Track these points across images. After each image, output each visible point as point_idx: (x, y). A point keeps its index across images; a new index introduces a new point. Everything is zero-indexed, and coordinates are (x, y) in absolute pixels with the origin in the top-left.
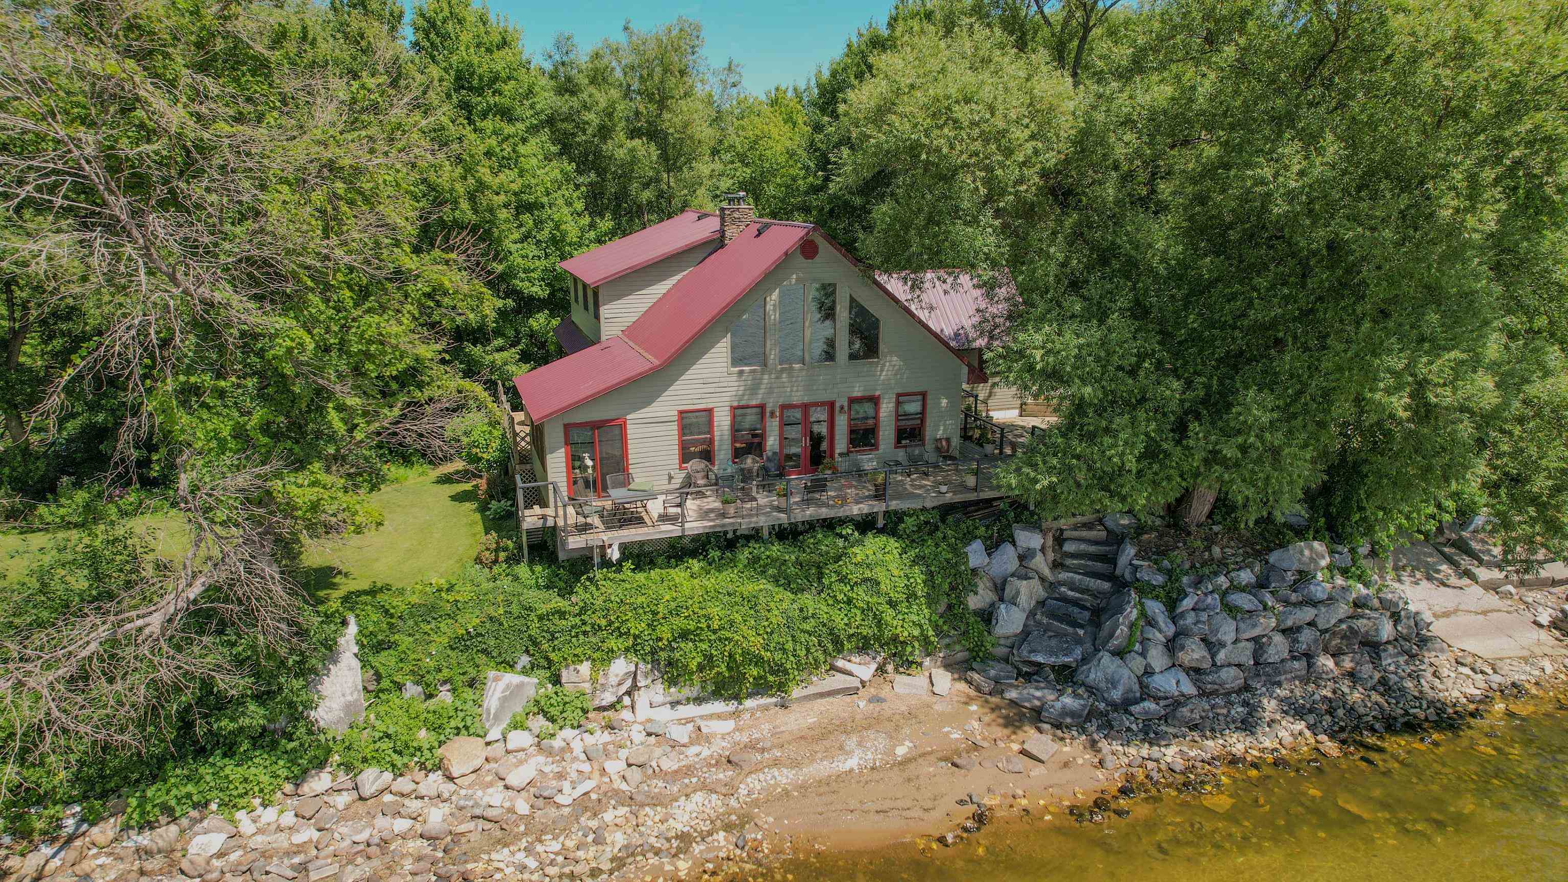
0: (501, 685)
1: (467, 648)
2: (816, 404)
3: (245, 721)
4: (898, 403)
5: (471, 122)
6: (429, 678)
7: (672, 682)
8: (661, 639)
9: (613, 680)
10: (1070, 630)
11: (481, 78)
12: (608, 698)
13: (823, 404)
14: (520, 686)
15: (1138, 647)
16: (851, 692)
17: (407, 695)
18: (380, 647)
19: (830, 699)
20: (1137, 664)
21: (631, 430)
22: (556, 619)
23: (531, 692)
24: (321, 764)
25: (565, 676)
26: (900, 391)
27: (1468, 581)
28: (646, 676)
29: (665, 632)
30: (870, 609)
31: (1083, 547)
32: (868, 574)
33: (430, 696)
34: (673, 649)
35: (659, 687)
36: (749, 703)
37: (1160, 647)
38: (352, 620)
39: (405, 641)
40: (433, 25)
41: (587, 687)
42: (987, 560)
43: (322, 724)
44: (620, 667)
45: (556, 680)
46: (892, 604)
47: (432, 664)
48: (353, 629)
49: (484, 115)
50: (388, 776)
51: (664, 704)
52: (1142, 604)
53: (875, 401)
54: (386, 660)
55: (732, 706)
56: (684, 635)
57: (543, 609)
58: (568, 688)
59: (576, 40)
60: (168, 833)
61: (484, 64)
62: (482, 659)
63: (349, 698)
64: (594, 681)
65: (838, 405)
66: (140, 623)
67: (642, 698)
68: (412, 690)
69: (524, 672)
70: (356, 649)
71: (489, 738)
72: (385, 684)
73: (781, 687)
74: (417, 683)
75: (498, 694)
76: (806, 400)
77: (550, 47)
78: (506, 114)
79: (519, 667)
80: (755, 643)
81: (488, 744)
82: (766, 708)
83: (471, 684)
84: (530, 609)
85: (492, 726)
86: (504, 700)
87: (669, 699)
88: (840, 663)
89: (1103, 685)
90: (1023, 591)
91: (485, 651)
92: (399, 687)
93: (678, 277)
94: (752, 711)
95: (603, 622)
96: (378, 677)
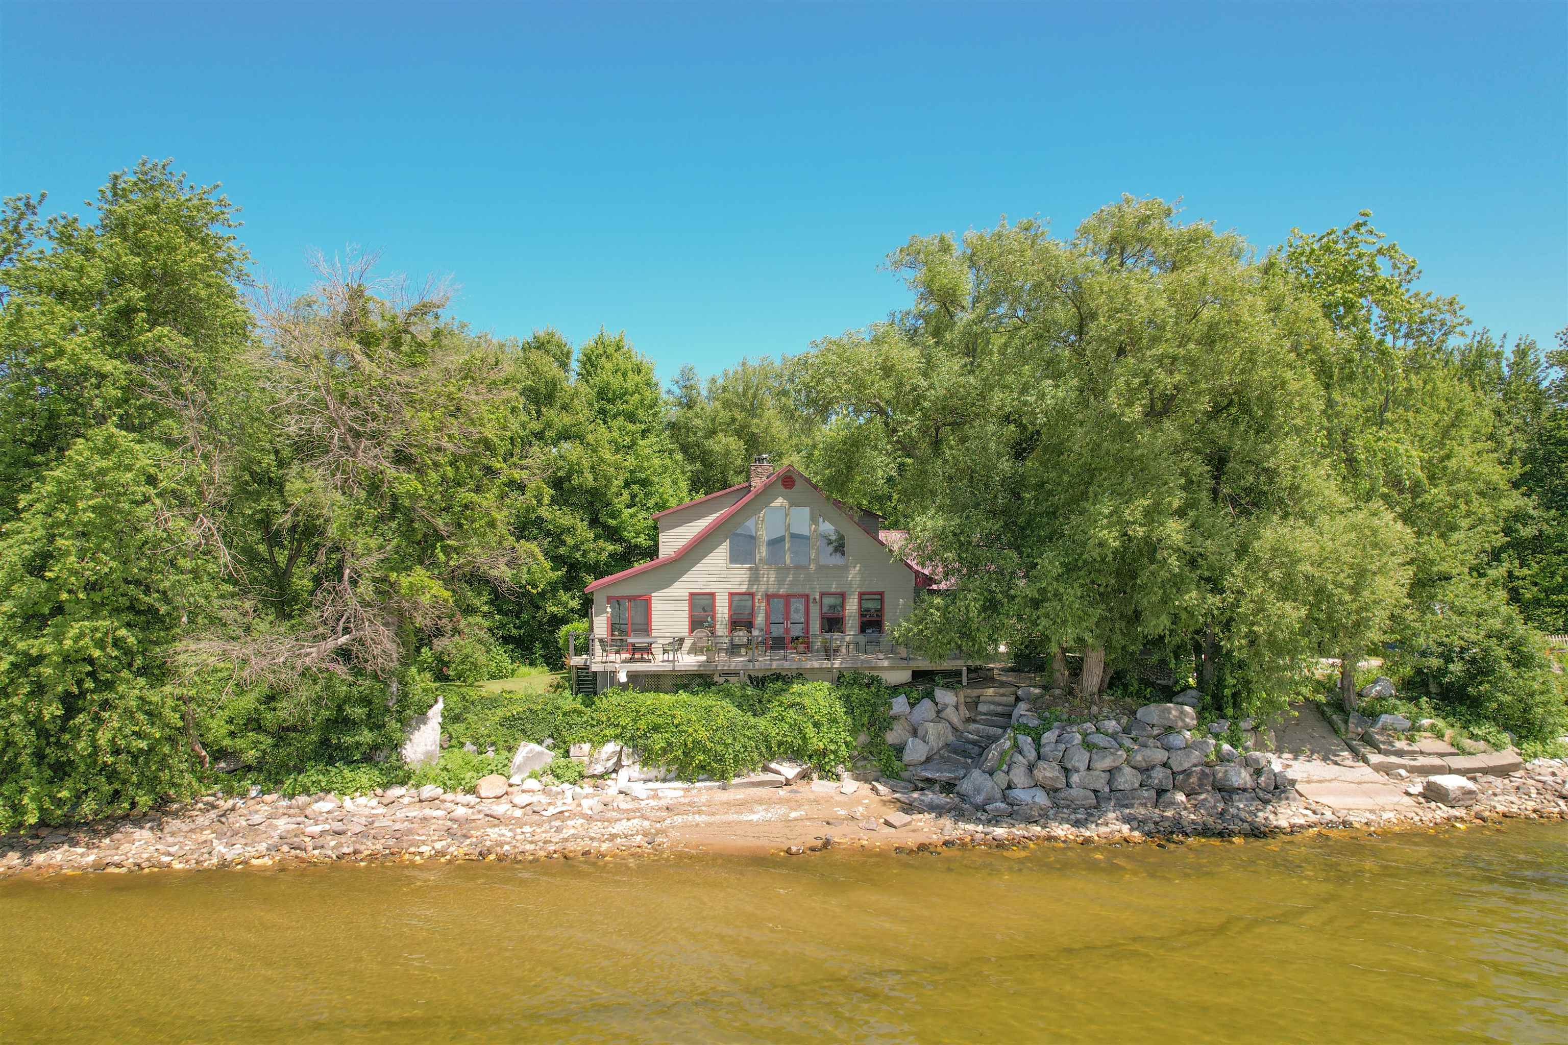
0: (527, 749)
1: (511, 727)
2: (795, 596)
3: (361, 739)
4: (861, 600)
5: (605, 422)
6: (482, 740)
7: (645, 764)
8: (638, 729)
9: (604, 756)
10: (962, 759)
11: (614, 392)
12: (599, 769)
13: (801, 596)
14: (542, 753)
15: (1005, 767)
16: (777, 785)
17: (465, 749)
18: (457, 719)
19: (760, 789)
20: (1001, 778)
21: (656, 605)
22: (575, 716)
23: (549, 760)
24: (402, 783)
25: (573, 751)
26: (864, 590)
27: (1362, 764)
28: (628, 756)
29: (642, 724)
30: (796, 724)
31: (992, 707)
32: (798, 700)
33: (481, 753)
34: (648, 738)
35: (637, 767)
36: (698, 785)
37: (1023, 769)
38: (441, 699)
39: (471, 717)
40: (589, 359)
41: (586, 760)
42: (908, 710)
43: (408, 760)
44: (611, 747)
45: (567, 755)
46: (816, 725)
47: (486, 732)
48: (440, 706)
49: (615, 417)
50: (440, 791)
51: (639, 780)
52: (1015, 739)
53: (843, 596)
54: (459, 727)
55: (686, 785)
56: (656, 728)
57: (567, 708)
58: (574, 760)
59: (695, 371)
60: (302, 799)
61: (616, 383)
62: (518, 735)
63: (429, 748)
64: (591, 755)
65: (811, 598)
66: (308, 650)
67: (623, 773)
68: (469, 747)
69: (548, 747)
70: (440, 720)
71: (512, 781)
72: (454, 742)
73: (723, 776)
74: (474, 744)
75: (524, 754)
76: (790, 592)
77: (677, 376)
78: (631, 417)
79: (545, 744)
80: (703, 734)
81: (510, 786)
82: (710, 788)
83: (510, 749)
84: (558, 708)
85: (515, 773)
86: (527, 759)
87: (643, 776)
88: (773, 765)
89: (971, 792)
90: (930, 731)
91: (522, 730)
92: (462, 745)
93: (717, 515)
94: (700, 789)
95: (604, 719)
96: (451, 737)
